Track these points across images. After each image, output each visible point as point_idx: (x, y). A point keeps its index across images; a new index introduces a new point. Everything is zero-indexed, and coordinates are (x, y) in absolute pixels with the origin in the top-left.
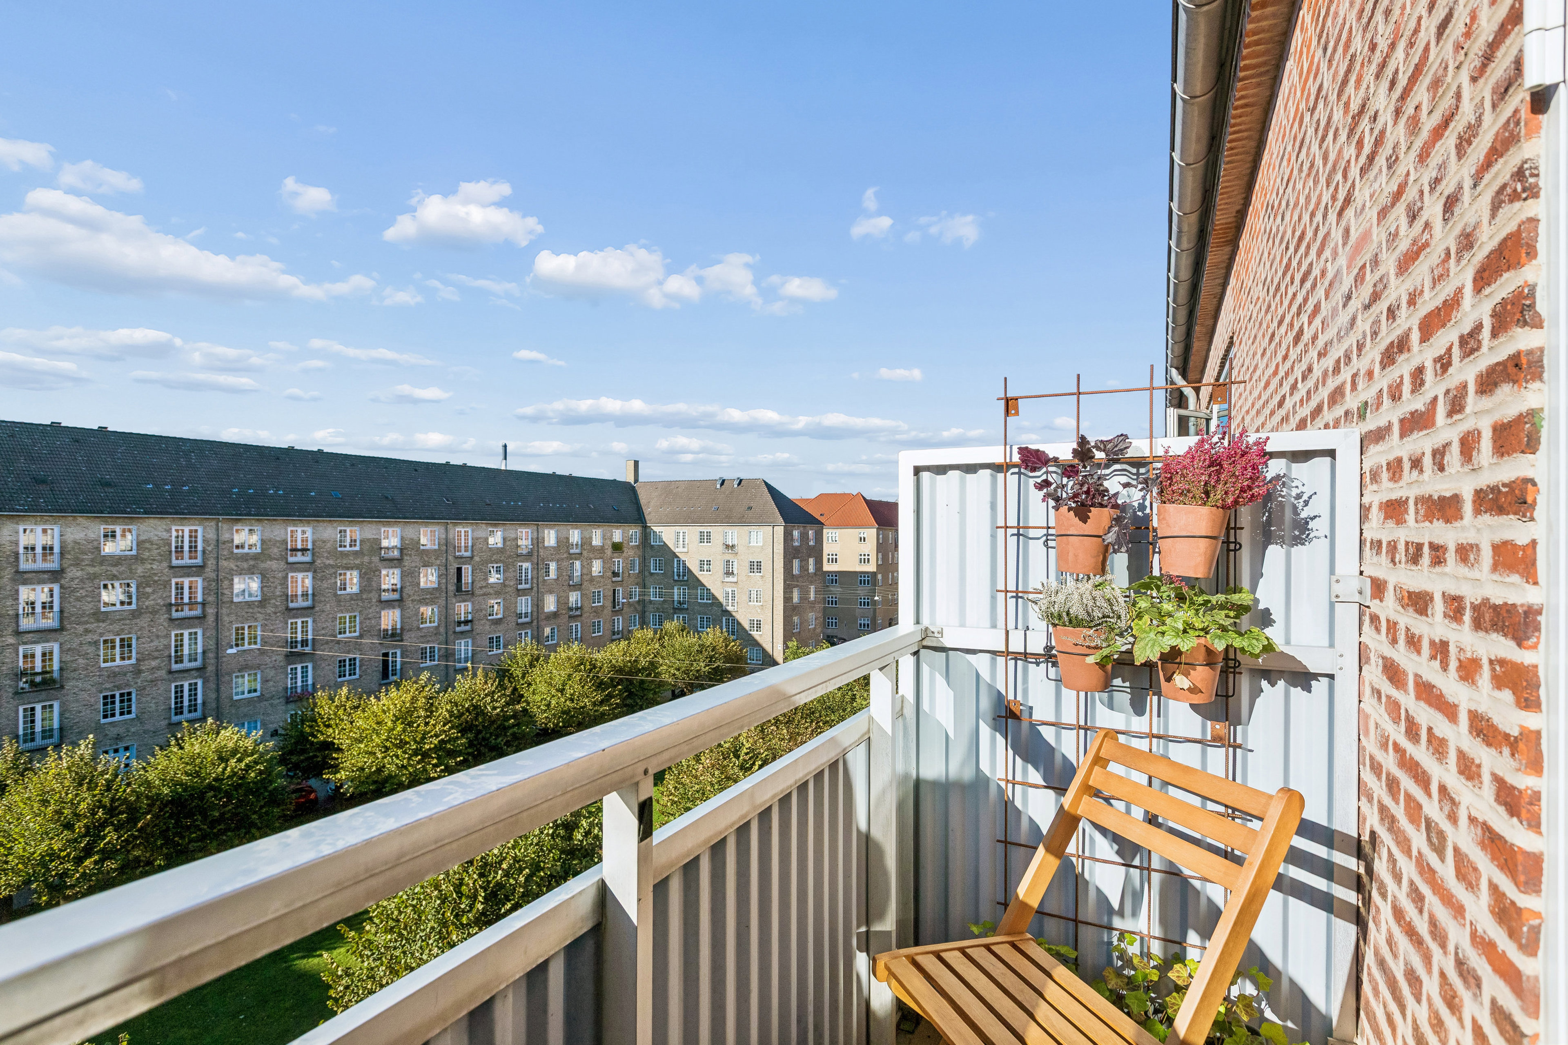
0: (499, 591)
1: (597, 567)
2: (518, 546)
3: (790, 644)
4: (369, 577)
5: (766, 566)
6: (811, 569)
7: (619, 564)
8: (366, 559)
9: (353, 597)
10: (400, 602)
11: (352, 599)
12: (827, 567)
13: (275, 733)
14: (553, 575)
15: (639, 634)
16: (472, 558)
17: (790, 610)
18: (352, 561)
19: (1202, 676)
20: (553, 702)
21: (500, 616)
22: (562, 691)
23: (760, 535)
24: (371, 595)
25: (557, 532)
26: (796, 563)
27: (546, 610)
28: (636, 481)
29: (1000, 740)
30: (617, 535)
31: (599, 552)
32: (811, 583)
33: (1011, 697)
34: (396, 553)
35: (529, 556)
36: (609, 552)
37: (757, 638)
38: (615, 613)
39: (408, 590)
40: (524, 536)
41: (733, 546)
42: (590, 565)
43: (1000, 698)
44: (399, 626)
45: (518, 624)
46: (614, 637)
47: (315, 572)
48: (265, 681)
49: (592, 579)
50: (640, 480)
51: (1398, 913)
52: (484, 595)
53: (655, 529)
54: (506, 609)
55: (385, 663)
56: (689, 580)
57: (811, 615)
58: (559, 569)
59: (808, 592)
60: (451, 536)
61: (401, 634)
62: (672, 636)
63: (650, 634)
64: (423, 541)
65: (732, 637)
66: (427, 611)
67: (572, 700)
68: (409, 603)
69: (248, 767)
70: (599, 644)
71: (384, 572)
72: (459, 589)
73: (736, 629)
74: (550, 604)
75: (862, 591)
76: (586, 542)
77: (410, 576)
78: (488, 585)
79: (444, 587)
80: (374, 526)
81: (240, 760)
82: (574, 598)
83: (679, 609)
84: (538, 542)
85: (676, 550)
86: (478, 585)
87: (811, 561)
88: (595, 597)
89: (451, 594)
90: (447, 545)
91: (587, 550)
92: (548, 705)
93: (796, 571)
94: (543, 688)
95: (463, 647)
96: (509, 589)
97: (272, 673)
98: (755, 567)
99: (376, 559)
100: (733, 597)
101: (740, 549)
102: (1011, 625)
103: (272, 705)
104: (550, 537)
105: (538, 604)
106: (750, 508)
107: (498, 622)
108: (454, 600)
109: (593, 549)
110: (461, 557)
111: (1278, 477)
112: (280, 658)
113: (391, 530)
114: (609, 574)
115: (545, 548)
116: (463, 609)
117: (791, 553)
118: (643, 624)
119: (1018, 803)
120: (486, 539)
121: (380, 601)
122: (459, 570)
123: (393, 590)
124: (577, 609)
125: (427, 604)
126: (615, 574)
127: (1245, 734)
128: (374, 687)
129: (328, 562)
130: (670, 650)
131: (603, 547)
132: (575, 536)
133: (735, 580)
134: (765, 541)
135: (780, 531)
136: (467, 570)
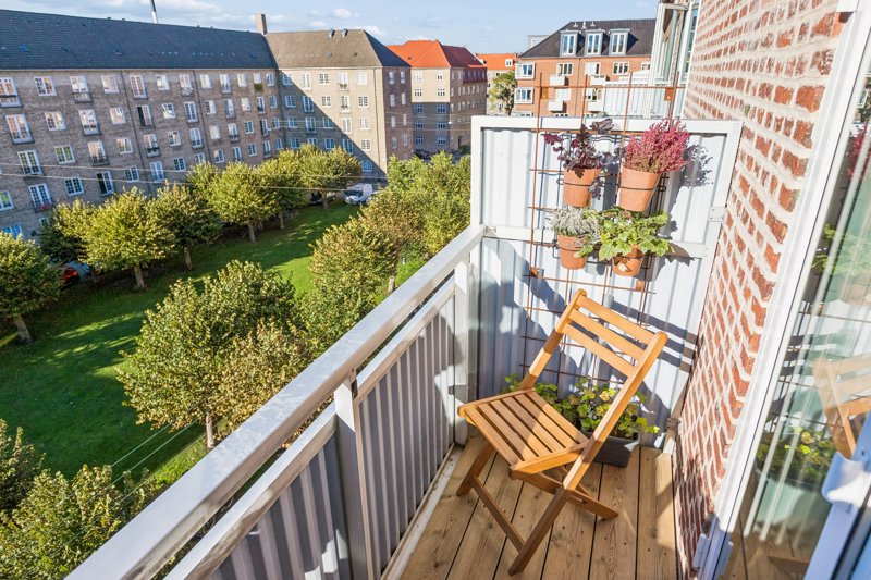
0: (174, 124)
1: (245, 104)
2: (181, 89)
3: (391, 158)
4: (71, 116)
5: (371, 101)
6: (404, 102)
7: (261, 100)
8: (64, 102)
9: (62, 133)
10: (99, 136)
11: (61, 134)
12: (415, 99)
13: (34, 234)
14: (213, 111)
15: (283, 154)
16: (147, 99)
17: (390, 133)
18: (53, 104)
19: (634, 263)
20: (231, 205)
21: (178, 144)
22: (235, 197)
23: (366, 76)
24: (77, 130)
25: (210, 76)
26: (392, 97)
27: (213, 138)
28: (265, 32)
29: (526, 286)
30: (257, 78)
31: (246, 91)
32: (404, 112)
33: (533, 265)
34: (86, 97)
35: (191, 96)
36: (253, 91)
37: (368, 154)
38: (265, 138)
39: (103, 126)
40: (185, 81)
41: (345, 85)
42: (240, 102)
43: (527, 265)
44: (104, 154)
45: (193, 149)
46: (267, 156)
47: (26, 114)
48: (14, 198)
49: (243, 114)
50: (268, 31)
51: (703, 377)
52: (164, 128)
53: (285, 72)
54: (182, 138)
55: (102, 184)
56: (314, 112)
57: (405, 136)
58: (216, 106)
59: (402, 120)
60: (127, 82)
61: (107, 160)
62: (307, 155)
63: (292, 154)
64: (105, 84)
65: (350, 154)
66: (122, 141)
67: (243, 203)
68: (107, 136)
69: (24, 259)
70: (256, 162)
71: (81, 112)
72: (143, 123)
73: (353, 149)
74: (215, 134)
75: (440, 117)
76: (234, 84)
77: (102, 114)
78: (164, 121)
79: (131, 123)
80: (63, 75)
81: (16, 254)
82: (231, 128)
83: (310, 134)
84: (196, 84)
85: (303, 89)
86: (157, 120)
87: (403, 95)
88: (247, 127)
89: (138, 128)
90: (125, 90)
91: (235, 92)
92: (228, 207)
93: (392, 104)
94: (222, 196)
95: (156, 168)
96: (181, 124)
97: (18, 192)
98: (363, 101)
99: (72, 102)
100: (349, 125)
101: (349, 87)
102: (535, 226)
103: (25, 214)
104: (206, 80)
105: (206, 134)
106: (356, 54)
107: (178, 148)
108: (141, 133)
109: (240, 90)
110: (139, 99)
111: (694, 147)
112: (20, 181)
113: (77, 78)
114: (255, 109)
115: (203, 90)
116: (149, 139)
117: (389, 90)
118: (286, 146)
119: (533, 319)
120: (156, 83)
121: (85, 136)
122: (140, 109)
123: (93, 127)
124: (235, 136)
125: (121, 136)
126: (260, 109)
127: (653, 286)
128: (98, 199)
129: (34, 106)
130: (308, 165)
131: (247, 88)
132: (224, 79)
133: (349, 111)
134: (369, 81)
135: (379, 72)
136: (146, 109)
